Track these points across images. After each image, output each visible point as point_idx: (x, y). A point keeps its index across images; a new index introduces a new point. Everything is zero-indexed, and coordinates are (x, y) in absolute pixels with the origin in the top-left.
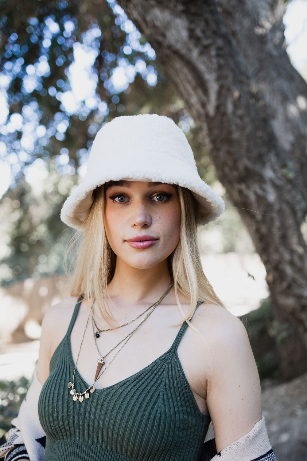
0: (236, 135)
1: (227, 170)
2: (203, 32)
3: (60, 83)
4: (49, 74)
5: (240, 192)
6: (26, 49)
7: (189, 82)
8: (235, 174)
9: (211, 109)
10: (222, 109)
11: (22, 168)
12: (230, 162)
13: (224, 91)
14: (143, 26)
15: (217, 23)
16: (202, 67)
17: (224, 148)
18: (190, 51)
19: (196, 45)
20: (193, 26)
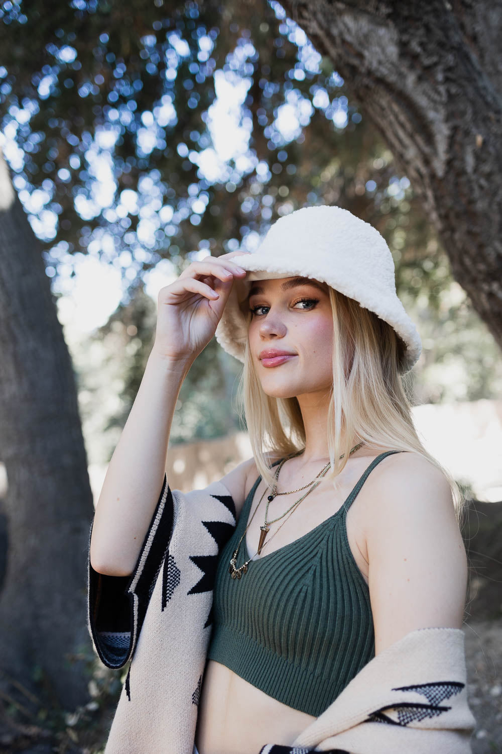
0: (481, 206)
1: (468, 261)
2: (422, 44)
3: (194, 135)
4: (175, 123)
5: (491, 295)
6: (138, 86)
7: (402, 126)
8: (482, 267)
9: (439, 167)
10: (457, 164)
11: (139, 273)
12: (473, 251)
13: (459, 137)
14: (327, 43)
15: (445, 29)
16: (422, 101)
17: (463, 227)
18: (402, 76)
19: (412, 67)
20: (405, 38)
